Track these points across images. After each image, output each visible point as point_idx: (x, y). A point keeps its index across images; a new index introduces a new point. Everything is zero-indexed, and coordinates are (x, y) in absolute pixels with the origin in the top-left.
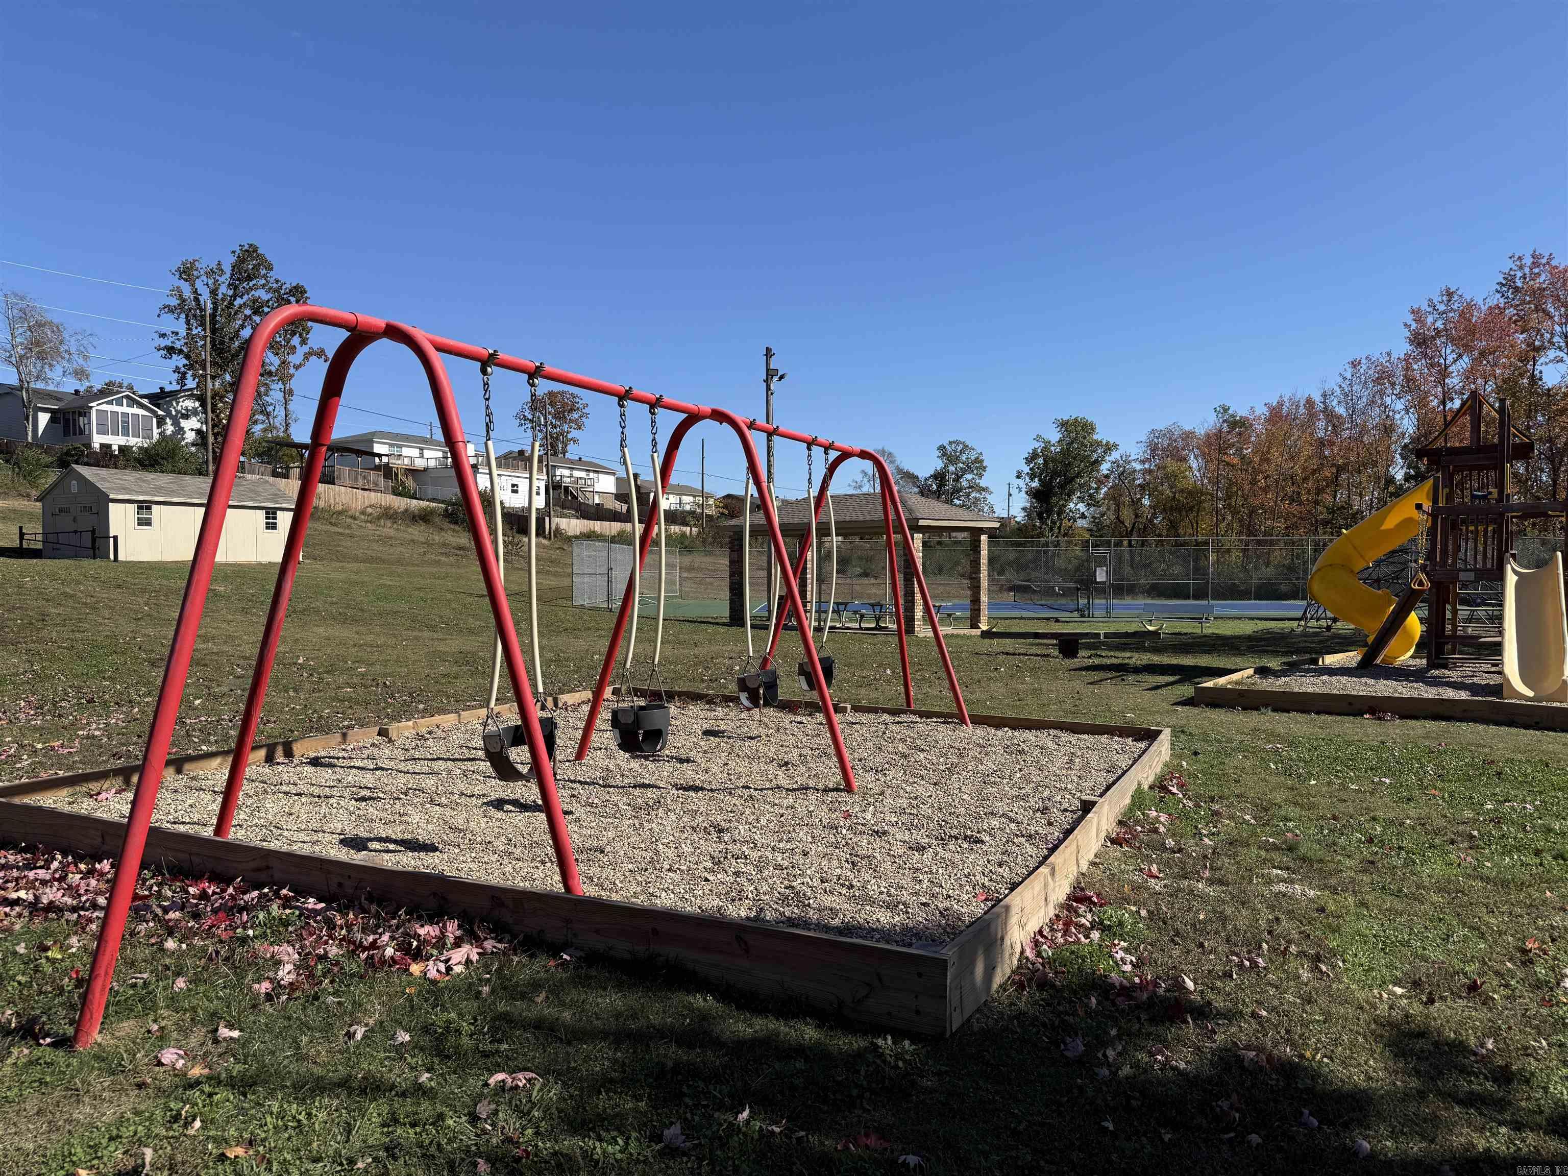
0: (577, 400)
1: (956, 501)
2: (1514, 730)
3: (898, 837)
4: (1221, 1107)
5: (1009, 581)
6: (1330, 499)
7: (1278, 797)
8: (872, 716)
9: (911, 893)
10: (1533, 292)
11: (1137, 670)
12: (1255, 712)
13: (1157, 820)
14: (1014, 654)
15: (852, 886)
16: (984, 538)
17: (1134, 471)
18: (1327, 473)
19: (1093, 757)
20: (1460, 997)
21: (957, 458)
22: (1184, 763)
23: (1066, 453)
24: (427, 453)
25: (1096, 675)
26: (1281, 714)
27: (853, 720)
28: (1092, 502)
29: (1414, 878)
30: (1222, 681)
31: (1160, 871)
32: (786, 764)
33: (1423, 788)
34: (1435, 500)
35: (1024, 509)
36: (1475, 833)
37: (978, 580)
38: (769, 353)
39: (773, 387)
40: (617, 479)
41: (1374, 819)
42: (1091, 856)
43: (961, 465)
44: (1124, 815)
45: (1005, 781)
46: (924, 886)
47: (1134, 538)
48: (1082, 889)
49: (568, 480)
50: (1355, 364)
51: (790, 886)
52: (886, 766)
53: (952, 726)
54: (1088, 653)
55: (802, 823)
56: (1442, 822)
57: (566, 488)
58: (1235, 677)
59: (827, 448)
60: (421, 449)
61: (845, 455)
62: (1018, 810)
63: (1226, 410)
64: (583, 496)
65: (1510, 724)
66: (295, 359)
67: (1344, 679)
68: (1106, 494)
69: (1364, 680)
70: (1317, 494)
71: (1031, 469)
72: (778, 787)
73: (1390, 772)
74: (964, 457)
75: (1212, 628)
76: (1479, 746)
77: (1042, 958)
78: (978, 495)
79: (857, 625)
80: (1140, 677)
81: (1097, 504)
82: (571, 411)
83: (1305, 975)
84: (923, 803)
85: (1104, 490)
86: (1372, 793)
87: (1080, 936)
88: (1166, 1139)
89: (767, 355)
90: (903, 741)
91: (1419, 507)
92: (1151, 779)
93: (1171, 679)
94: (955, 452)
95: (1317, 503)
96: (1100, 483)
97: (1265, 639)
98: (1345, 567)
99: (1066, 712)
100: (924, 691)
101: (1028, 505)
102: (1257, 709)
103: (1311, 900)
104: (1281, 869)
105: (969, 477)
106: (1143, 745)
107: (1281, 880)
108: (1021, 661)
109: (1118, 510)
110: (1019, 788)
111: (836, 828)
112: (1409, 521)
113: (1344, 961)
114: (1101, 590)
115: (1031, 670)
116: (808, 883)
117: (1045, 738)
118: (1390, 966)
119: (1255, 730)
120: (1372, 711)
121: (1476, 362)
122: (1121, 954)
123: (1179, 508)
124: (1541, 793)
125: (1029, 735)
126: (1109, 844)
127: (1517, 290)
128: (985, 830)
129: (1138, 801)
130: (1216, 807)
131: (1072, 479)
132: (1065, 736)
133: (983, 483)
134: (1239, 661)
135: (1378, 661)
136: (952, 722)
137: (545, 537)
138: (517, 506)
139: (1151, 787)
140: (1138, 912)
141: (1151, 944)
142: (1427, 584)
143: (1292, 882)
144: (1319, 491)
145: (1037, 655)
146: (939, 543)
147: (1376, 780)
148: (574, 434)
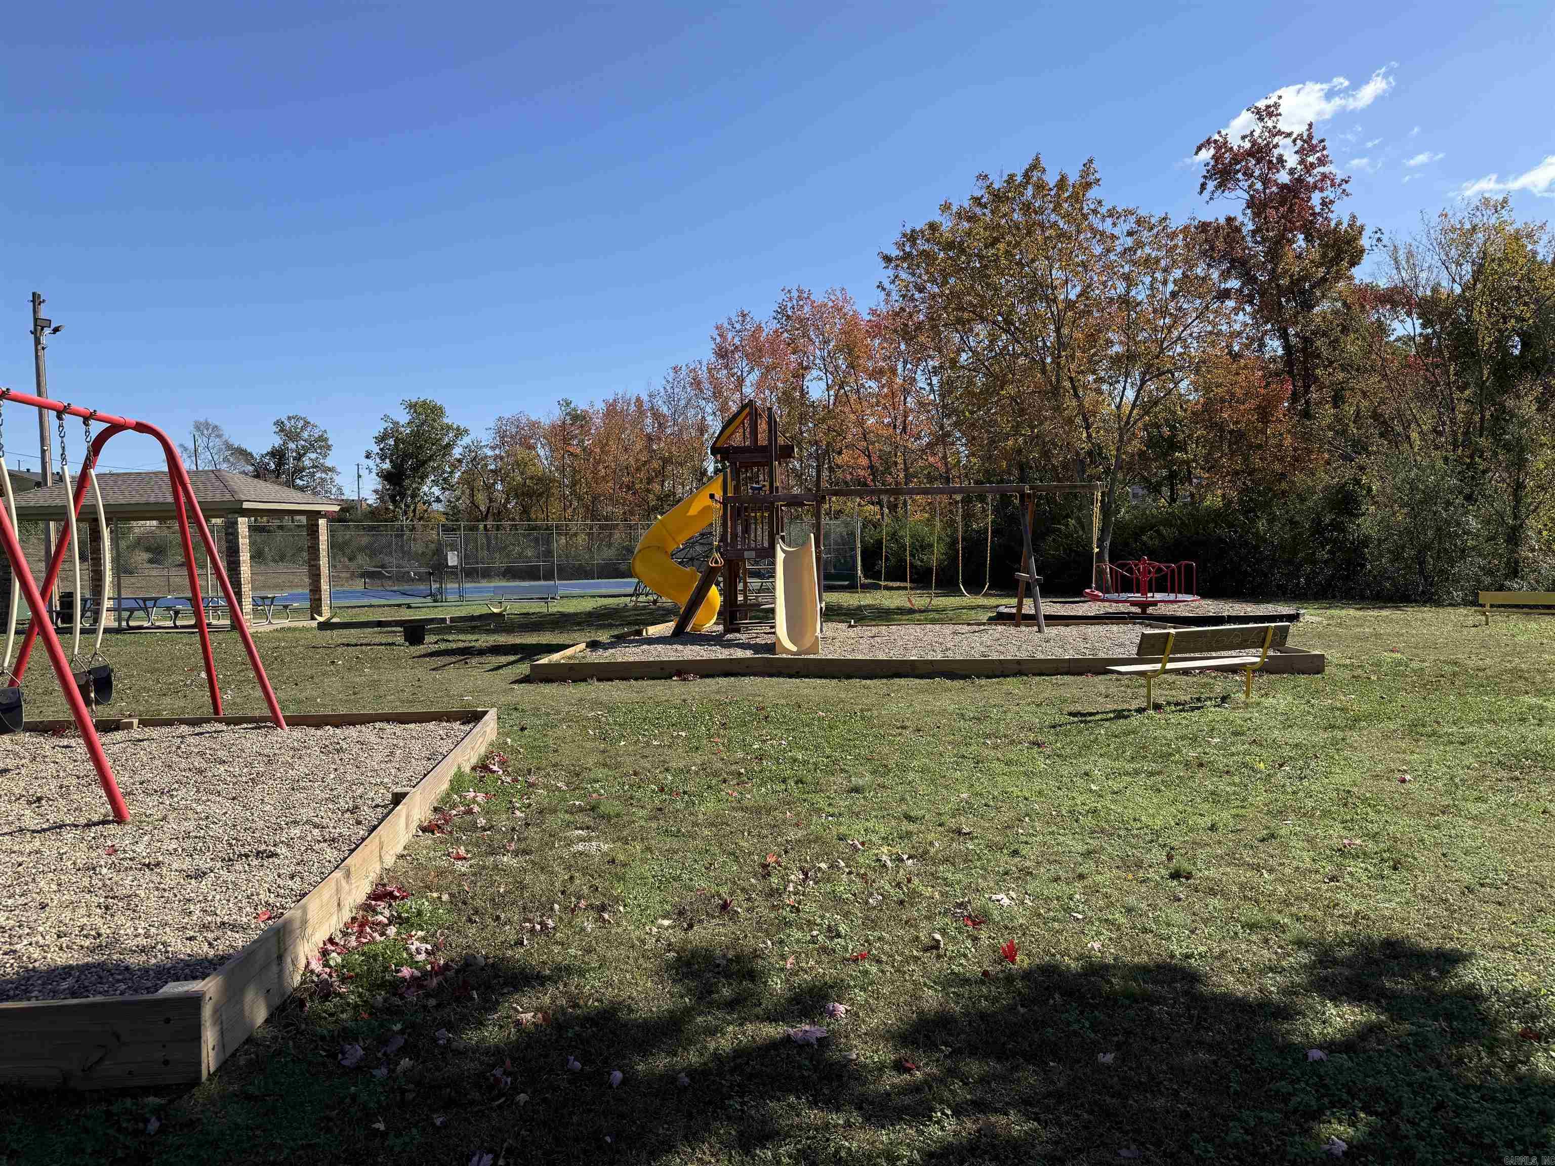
1: (298, 482)
2: (781, 680)
3: (175, 866)
4: (494, 1075)
5: (361, 567)
6: (658, 487)
7: (590, 762)
8: (166, 730)
9: (177, 929)
10: (801, 321)
11: (481, 652)
12: (583, 684)
13: (474, 800)
14: (356, 645)
15: (99, 935)
16: (322, 522)
17: (486, 457)
18: (656, 464)
19: (416, 746)
20: (714, 917)
21: (298, 434)
22: (509, 740)
23: (416, 434)
25: (440, 661)
26: (605, 683)
27: (140, 737)
28: (447, 487)
29: (692, 818)
30: (556, 657)
31: (468, 851)
32: (39, 799)
33: (710, 737)
34: (725, 491)
35: (376, 491)
36: (742, 771)
37: (318, 568)
38: (36, 300)
39: (44, 340)
41: (667, 770)
42: (399, 849)
43: (303, 443)
44: (442, 799)
45: (316, 785)
46: (195, 918)
47: (489, 523)
48: (384, 885)
50: (676, 370)
51: (12, 951)
52: (176, 786)
53: (263, 731)
54: (434, 638)
55: (46, 869)
56: (720, 765)
58: (568, 652)
59: (87, 418)
61: (115, 428)
62: (325, 815)
63: (568, 403)
65: (779, 675)
67: (660, 647)
68: (460, 478)
69: (675, 646)
70: (648, 483)
71: (381, 449)
72: (21, 830)
73: (687, 727)
74: (305, 435)
75: (556, 607)
76: (755, 695)
77: (330, 967)
78: (324, 475)
79: (171, 624)
80: (482, 659)
81: (452, 488)
83: (589, 927)
84: (214, 823)
85: (457, 475)
86: (670, 746)
87: (376, 935)
88: (438, 1123)
89: (33, 301)
90: (202, 754)
91: (712, 496)
92: (474, 761)
93: (512, 658)
94: (296, 428)
95: (648, 491)
96: (454, 467)
97: (603, 615)
98: (661, 549)
99: (402, 702)
100: (246, 694)
101: (380, 487)
102: (585, 680)
103: (605, 854)
104: (582, 829)
105: (313, 456)
106: (467, 728)
107: (582, 839)
108: (362, 652)
109: (472, 495)
110: (332, 790)
111: (94, 869)
112: (707, 509)
113: (625, 906)
114: (453, 573)
115: (373, 660)
116: (37, 943)
117: (368, 732)
118: (663, 901)
119: (580, 700)
120: (679, 674)
121: (764, 377)
122: (417, 944)
123: (530, 494)
124: (793, 730)
125: (352, 732)
126: (420, 833)
127: (788, 317)
128: (282, 842)
129: (458, 784)
130: (532, 779)
131: (424, 463)
132: (389, 728)
133: (329, 462)
134: (576, 636)
135: (688, 629)
136: (264, 727)
139: (474, 769)
140: (440, 898)
141: (448, 928)
142: (721, 561)
143: (590, 839)
144: (650, 481)
145: (381, 644)
146: (281, 527)
147: (675, 734)
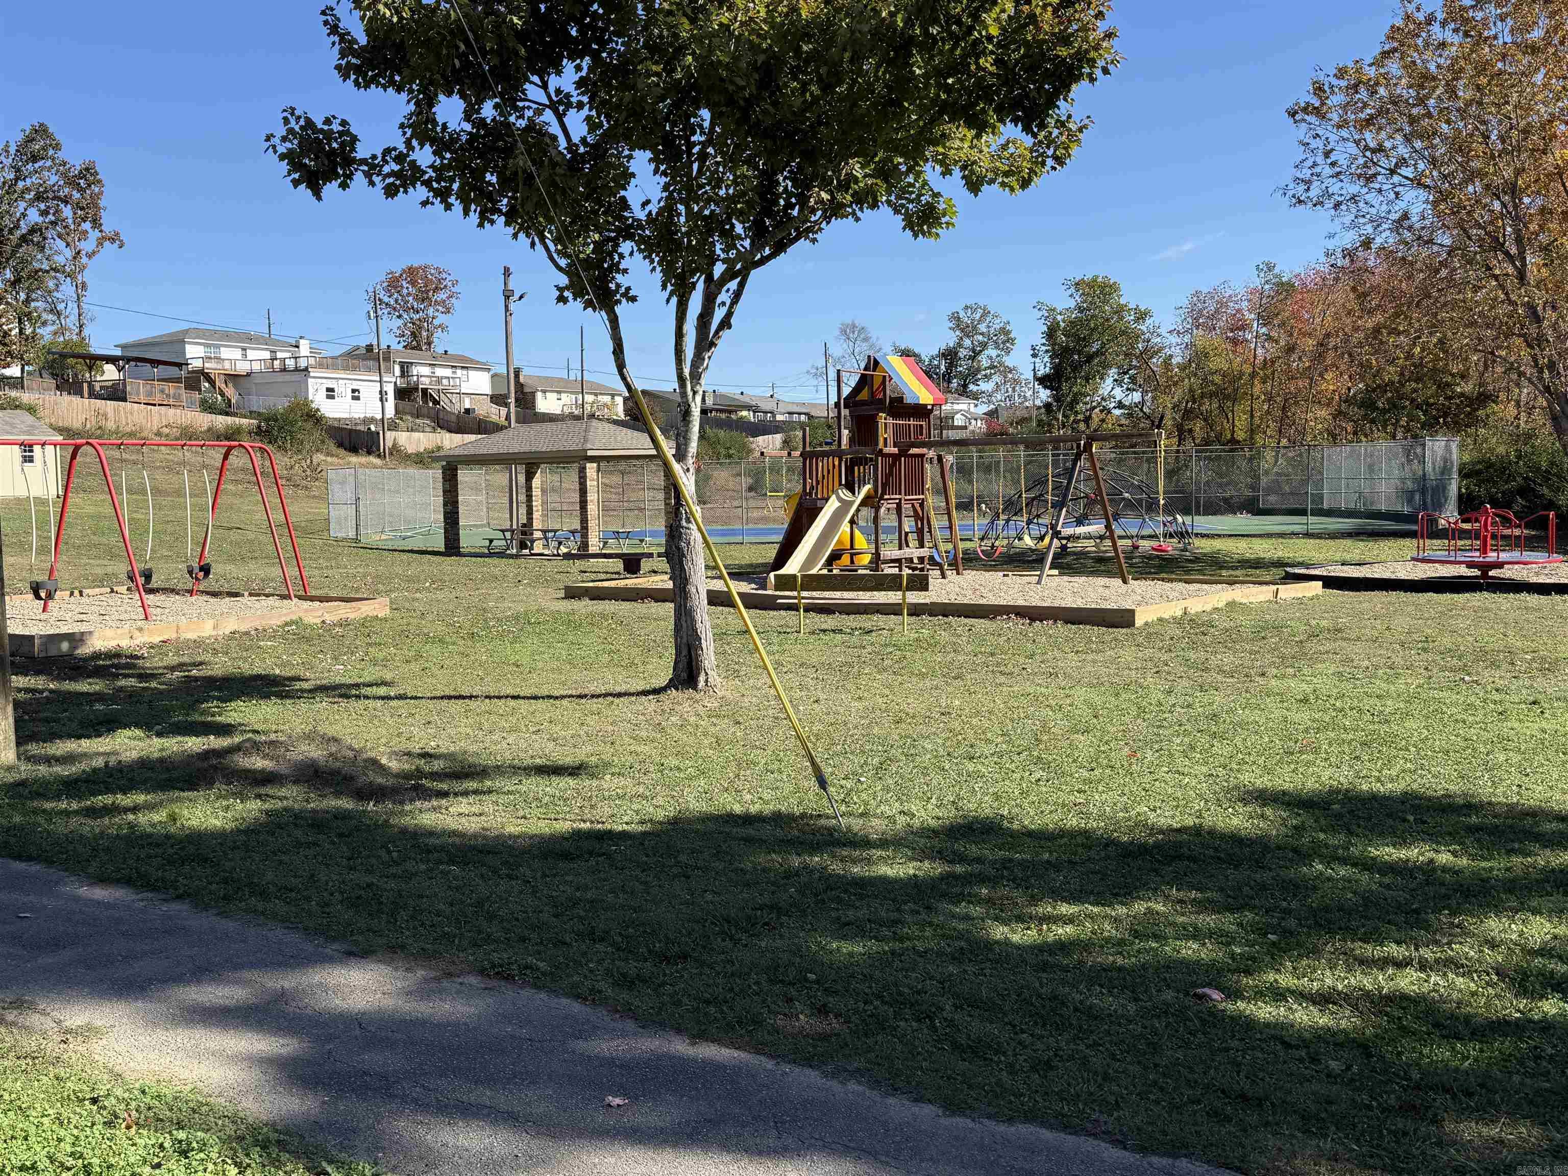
0: (444, 275)
21: (975, 328)
24: (251, 354)
38: (507, 272)
40: (492, 377)
43: (980, 338)
49: (427, 380)
57: (425, 391)
60: (244, 349)
63: (1270, 267)
64: (446, 400)
66: (87, 246)
71: (1049, 345)
74: (984, 327)
82: (436, 290)
94: (973, 320)
105: (991, 353)
137: (379, 456)
138: (356, 416)
148: (441, 319)
